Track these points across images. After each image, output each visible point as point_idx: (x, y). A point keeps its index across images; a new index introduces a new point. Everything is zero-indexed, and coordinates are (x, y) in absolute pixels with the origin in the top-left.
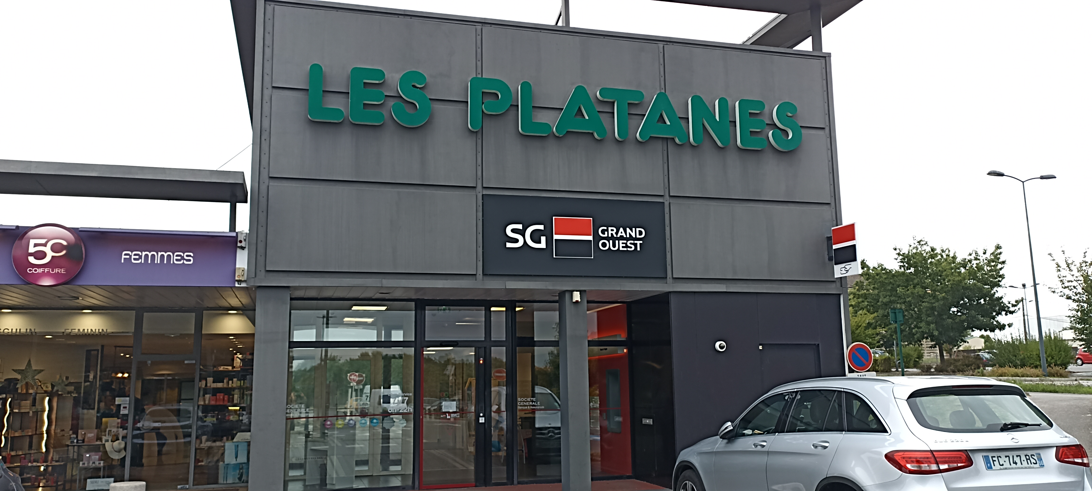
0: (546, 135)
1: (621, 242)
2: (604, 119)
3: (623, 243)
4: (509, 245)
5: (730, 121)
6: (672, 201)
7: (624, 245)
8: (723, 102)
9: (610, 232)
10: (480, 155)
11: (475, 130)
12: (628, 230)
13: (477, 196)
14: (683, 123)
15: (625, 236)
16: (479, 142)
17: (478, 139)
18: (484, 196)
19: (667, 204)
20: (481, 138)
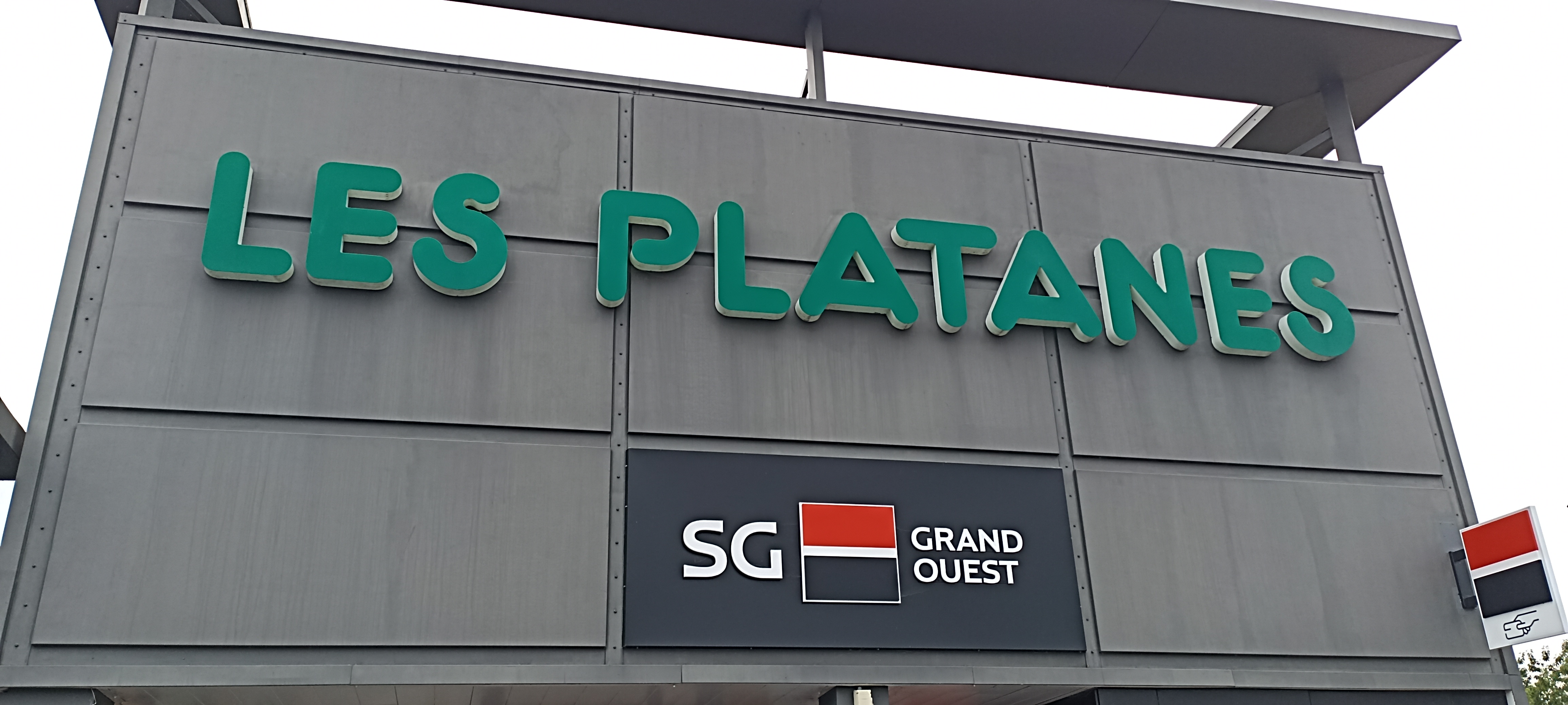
0: (780, 316)
1: (966, 563)
2: (913, 286)
3: (971, 566)
4: (690, 571)
5: (1192, 296)
6: (1080, 466)
7: (975, 571)
8: (1171, 255)
9: (939, 539)
10: (621, 361)
11: (612, 305)
12: (982, 535)
13: (612, 452)
14: (1088, 296)
15: (975, 549)
16: (622, 331)
17: (618, 325)
18: (629, 451)
19: (1067, 474)
20: (625, 324)
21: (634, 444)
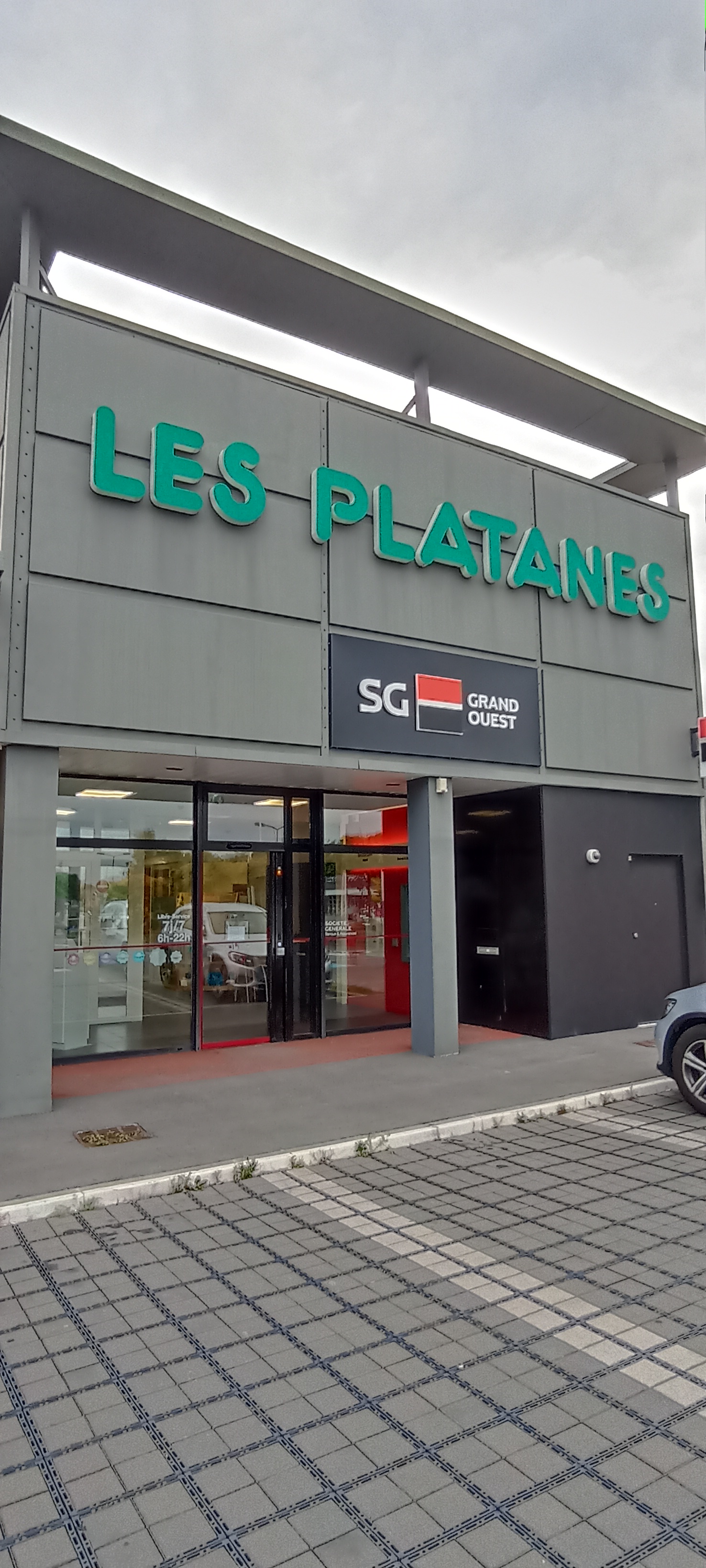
0: (409, 562)
1: (493, 715)
2: (474, 551)
3: (494, 717)
4: (364, 708)
6: (546, 668)
7: (496, 720)
8: (596, 552)
9: (481, 702)
10: (325, 577)
11: (320, 542)
12: (500, 700)
13: (321, 633)
15: (497, 709)
16: (325, 558)
17: (323, 554)
18: (331, 635)
19: (539, 671)
20: (327, 553)
21: (333, 631)
